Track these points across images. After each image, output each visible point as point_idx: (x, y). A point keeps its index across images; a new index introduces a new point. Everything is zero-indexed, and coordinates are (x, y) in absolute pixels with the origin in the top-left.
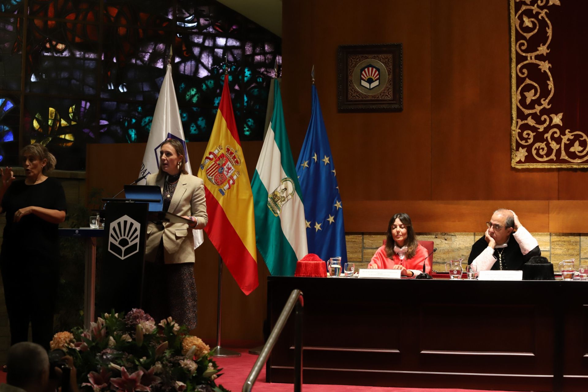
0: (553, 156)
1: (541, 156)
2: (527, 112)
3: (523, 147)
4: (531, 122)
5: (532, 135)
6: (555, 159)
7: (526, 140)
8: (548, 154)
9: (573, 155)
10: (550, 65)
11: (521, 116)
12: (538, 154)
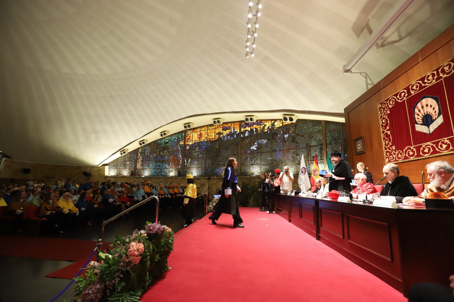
0: (394, 160)
1: (392, 160)
2: (387, 147)
3: (387, 158)
4: (388, 150)
5: (389, 154)
6: (395, 160)
7: (388, 155)
8: (393, 159)
9: (399, 158)
10: (390, 132)
11: (386, 149)
12: (391, 159)
